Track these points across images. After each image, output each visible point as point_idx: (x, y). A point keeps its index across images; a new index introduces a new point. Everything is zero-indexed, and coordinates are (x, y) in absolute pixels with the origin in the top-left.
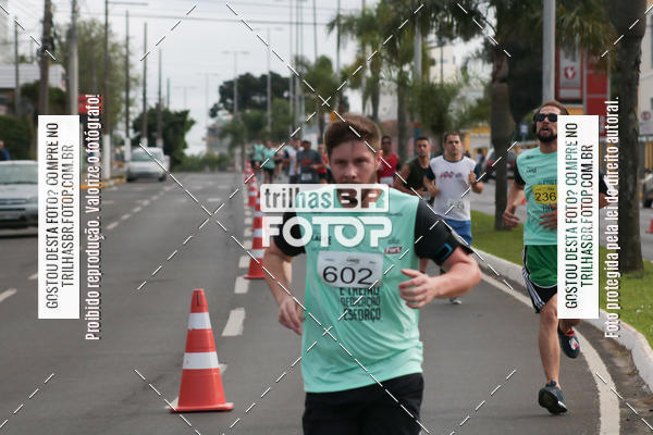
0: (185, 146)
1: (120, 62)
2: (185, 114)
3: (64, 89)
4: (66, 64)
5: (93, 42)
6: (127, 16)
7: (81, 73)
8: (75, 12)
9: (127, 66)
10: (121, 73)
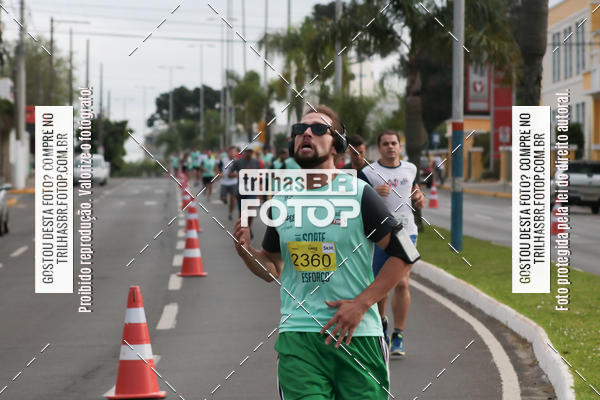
0: (124, 153)
1: (63, 76)
2: (124, 124)
3: (12, 100)
4: (14, 77)
5: (39, 58)
6: (71, 33)
7: (28, 86)
8: (22, 29)
9: (70, 79)
10: (65, 86)
